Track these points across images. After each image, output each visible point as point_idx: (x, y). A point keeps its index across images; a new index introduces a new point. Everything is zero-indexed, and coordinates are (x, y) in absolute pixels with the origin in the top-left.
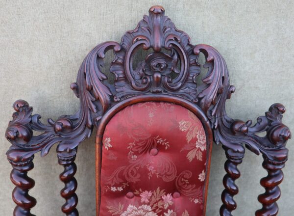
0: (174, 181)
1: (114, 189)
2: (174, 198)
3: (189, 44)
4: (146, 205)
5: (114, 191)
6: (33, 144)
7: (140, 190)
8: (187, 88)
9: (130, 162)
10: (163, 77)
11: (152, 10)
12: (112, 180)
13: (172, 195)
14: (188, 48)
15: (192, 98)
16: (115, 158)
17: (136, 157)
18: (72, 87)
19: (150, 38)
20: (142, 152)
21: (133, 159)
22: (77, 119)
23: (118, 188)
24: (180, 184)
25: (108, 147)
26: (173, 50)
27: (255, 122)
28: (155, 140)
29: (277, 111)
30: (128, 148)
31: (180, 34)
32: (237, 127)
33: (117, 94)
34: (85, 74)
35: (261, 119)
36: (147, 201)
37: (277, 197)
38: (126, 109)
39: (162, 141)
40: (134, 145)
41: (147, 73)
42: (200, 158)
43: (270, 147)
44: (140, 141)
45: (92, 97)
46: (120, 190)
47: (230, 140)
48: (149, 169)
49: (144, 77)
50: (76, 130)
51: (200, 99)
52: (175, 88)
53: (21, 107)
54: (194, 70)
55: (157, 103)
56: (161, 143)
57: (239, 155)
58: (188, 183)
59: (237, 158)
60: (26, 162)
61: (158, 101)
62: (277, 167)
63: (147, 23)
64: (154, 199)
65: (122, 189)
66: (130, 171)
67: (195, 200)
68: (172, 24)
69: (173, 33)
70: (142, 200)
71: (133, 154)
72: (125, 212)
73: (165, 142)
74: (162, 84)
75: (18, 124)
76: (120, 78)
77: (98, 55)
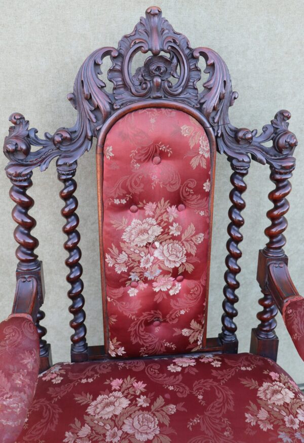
0: (179, 190)
1: (117, 202)
2: (179, 211)
3: (188, 48)
4: (151, 218)
5: (117, 203)
6: (31, 160)
7: (144, 202)
8: (188, 94)
9: (133, 171)
10: (163, 82)
11: (149, 11)
12: (115, 191)
13: (177, 207)
14: (187, 51)
15: (193, 104)
16: (118, 167)
17: (139, 165)
18: (69, 98)
19: (148, 40)
20: (144, 161)
21: (136, 168)
22: (75, 132)
23: (121, 200)
24: (185, 194)
25: (110, 157)
26: (171, 53)
27: (260, 131)
28: (157, 147)
29: (282, 117)
30: (131, 155)
31: (179, 36)
32: (240, 134)
33: (117, 102)
34: (82, 82)
35: (267, 127)
36: (151, 214)
37: (285, 210)
38: (127, 116)
39: (164, 147)
40: (137, 152)
41: (146, 78)
42: (204, 165)
43: (276, 157)
44: (143, 148)
45: (91, 107)
46: (124, 203)
47: (235, 149)
48: (153, 178)
49: (144, 82)
50: (75, 142)
51: (202, 104)
52: (176, 93)
53: (18, 119)
54: (195, 75)
55: (159, 109)
56: (163, 150)
57: (244, 164)
58: (193, 193)
59: (242, 168)
60: (26, 178)
61: (158, 107)
62: (284, 177)
63: (144, 25)
64: (158, 211)
65: (126, 202)
66: (133, 181)
67: (200, 211)
68: (170, 26)
69: (172, 35)
70: (147, 213)
71: (136, 163)
72: (130, 226)
73: (168, 148)
74: (162, 89)
75: (17, 137)
76: (119, 85)
77: (95, 62)
